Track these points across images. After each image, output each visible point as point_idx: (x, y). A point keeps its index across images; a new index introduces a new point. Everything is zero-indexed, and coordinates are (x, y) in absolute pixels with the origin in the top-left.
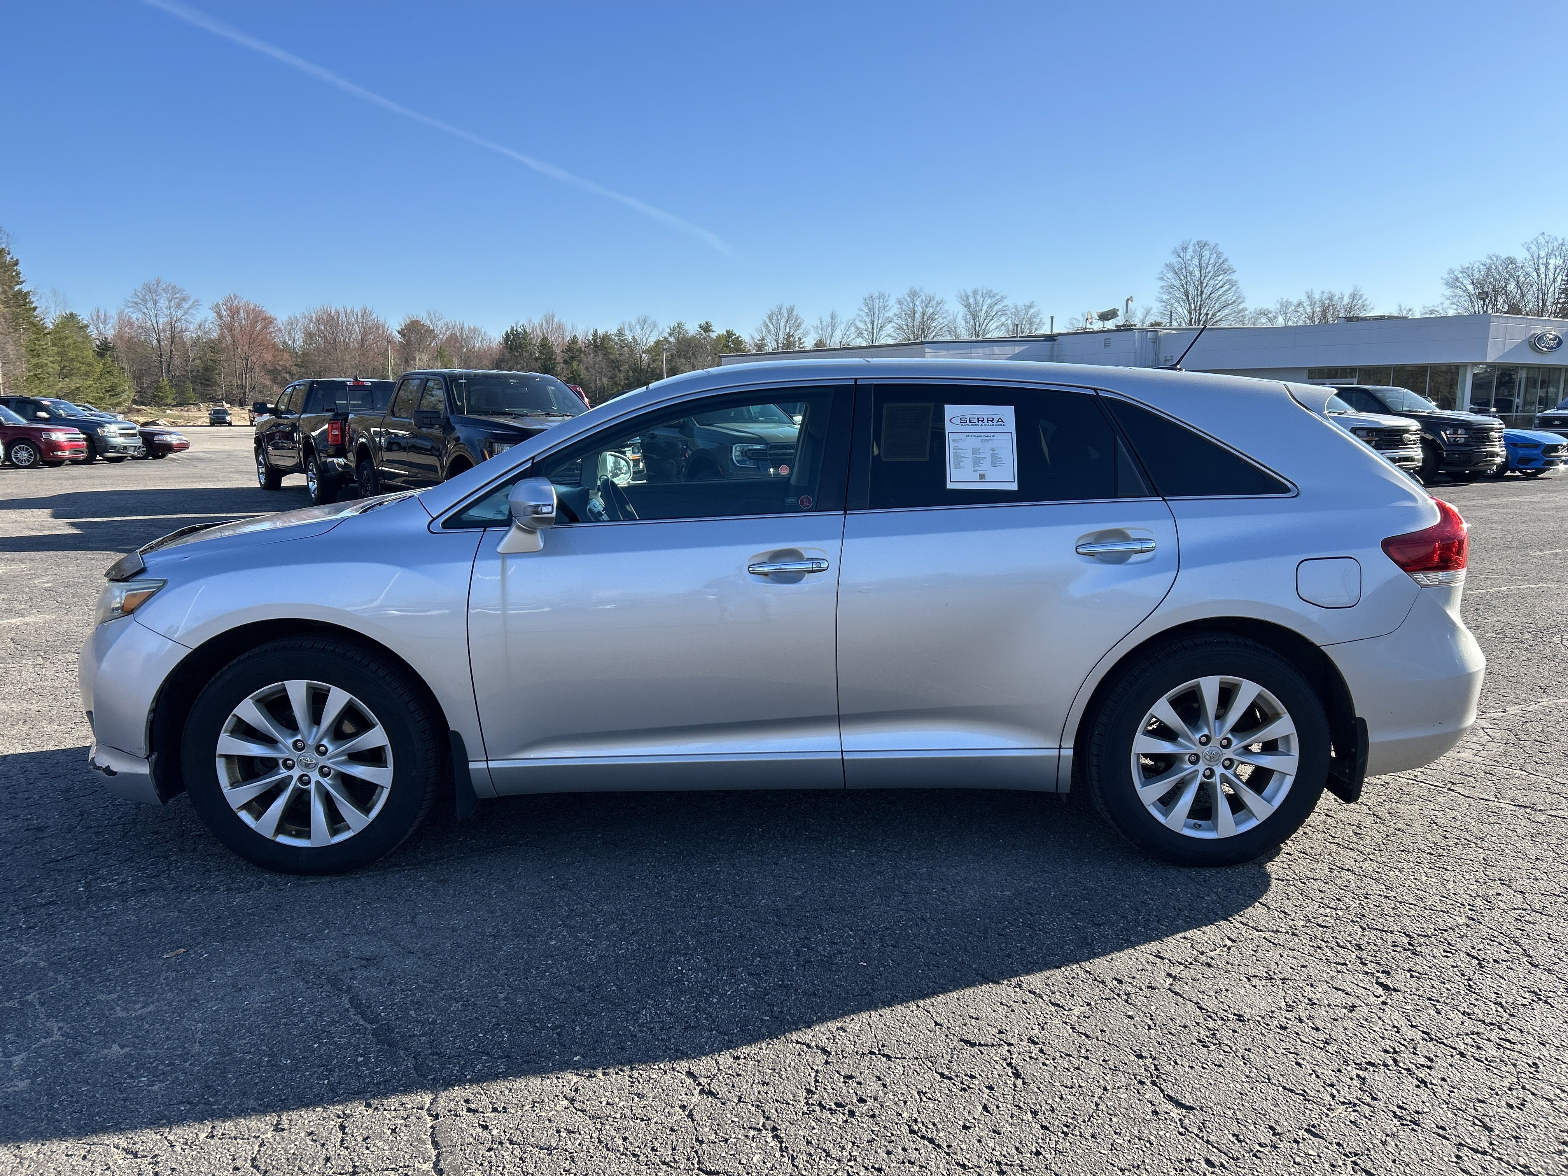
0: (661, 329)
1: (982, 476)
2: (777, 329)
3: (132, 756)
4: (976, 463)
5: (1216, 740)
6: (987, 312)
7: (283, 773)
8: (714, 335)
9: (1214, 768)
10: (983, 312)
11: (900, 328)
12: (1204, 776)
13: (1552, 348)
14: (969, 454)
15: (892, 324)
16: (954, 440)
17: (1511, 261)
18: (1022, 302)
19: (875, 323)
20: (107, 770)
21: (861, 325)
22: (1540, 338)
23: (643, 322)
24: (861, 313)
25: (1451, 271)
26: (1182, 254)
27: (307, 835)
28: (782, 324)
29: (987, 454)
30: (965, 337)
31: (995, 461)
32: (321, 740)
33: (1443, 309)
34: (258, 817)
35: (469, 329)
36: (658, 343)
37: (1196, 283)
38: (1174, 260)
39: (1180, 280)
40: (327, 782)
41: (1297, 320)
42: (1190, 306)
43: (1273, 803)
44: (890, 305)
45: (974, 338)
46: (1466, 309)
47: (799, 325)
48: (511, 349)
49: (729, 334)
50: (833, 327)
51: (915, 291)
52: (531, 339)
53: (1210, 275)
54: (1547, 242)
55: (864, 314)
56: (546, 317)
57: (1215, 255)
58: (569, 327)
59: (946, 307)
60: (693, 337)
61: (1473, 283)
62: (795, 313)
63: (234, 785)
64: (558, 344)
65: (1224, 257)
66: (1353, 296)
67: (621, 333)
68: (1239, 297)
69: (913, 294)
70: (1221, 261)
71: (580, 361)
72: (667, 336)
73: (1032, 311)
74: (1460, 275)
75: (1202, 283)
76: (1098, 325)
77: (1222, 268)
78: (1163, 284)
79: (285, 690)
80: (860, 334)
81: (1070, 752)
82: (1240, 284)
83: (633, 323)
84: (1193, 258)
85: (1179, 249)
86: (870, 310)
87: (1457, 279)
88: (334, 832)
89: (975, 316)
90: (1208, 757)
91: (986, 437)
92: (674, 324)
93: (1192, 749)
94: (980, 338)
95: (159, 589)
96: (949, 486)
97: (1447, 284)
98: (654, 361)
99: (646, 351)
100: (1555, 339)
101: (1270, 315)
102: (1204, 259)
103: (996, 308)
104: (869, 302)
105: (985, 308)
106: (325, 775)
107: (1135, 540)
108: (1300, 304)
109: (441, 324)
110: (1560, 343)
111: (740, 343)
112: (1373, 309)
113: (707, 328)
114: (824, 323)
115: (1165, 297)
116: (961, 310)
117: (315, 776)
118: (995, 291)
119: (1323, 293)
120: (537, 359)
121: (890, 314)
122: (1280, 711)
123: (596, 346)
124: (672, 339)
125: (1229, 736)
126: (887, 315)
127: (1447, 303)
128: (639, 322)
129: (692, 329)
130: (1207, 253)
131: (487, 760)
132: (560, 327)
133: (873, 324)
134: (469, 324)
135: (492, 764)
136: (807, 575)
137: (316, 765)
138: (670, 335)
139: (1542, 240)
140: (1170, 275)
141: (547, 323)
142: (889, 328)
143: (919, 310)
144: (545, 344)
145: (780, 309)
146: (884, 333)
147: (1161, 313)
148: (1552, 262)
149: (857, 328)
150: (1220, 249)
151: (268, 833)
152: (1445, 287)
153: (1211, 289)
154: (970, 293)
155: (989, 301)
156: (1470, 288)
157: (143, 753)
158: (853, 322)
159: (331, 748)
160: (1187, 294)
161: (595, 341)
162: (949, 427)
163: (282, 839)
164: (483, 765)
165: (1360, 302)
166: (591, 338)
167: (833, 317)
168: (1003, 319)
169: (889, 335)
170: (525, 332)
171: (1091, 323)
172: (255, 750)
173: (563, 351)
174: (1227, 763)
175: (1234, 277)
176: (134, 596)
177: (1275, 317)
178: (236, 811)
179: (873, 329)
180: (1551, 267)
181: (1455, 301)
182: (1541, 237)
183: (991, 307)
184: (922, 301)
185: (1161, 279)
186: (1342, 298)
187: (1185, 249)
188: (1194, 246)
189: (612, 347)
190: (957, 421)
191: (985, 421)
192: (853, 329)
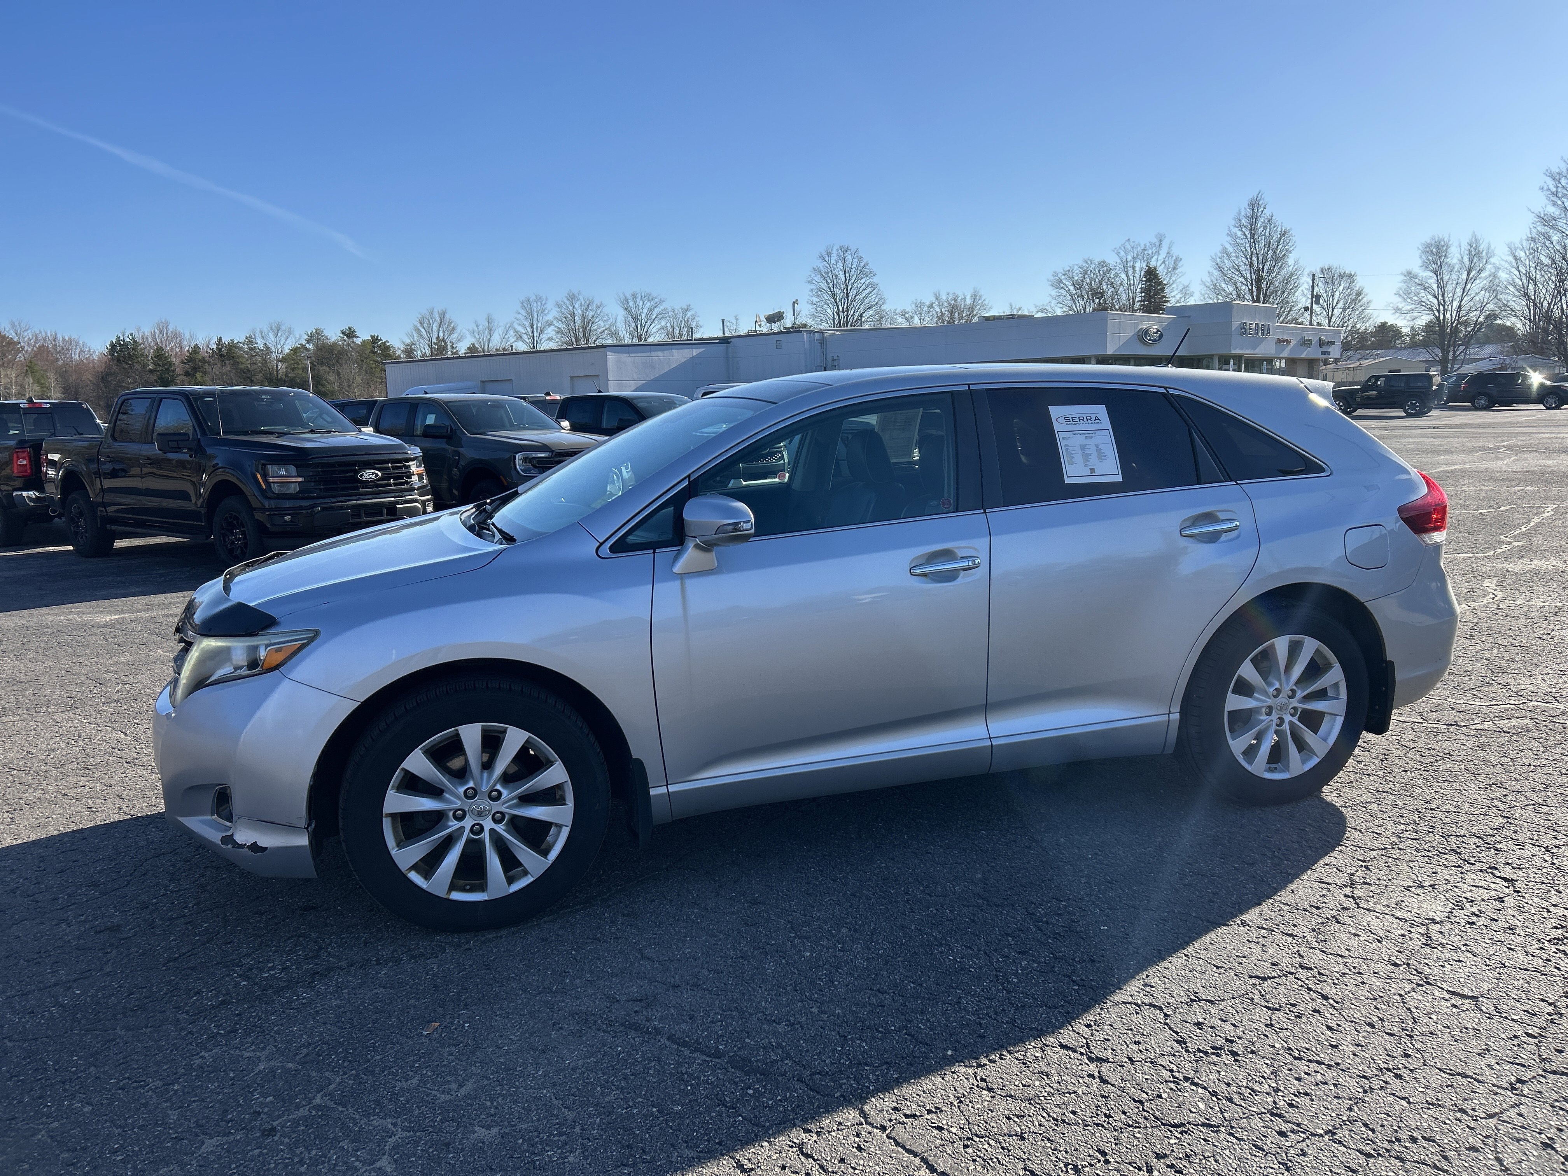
0: (298, 336)
1: (1092, 470)
2: (430, 334)
3: (290, 828)
4: (1086, 458)
5: (1286, 691)
6: (647, 315)
7: (454, 825)
8: (358, 341)
9: (1284, 717)
10: (644, 315)
11: (559, 331)
12: (1277, 725)
13: (1155, 340)
14: (1078, 450)
15: (552, 327)
16: (1064, 439)
17: (1103, 264)
18: (679, 305)
19: (535, 327)
20: (255, 847)
21: (521, 329)
22: (1146, 332)
23: (277, 330)
24: (519, 317)
25: (1055, 274)
26: (827, 259)
27: (482, 888)
28: (435, 328)
29: (1092, 449)
30: (628, 340)
31: (1101, 456)
32: (495, 785)
33: (1051, 307)
34: (427, 876)
35: (64, 340)
36: (295, 350)
37: (842, 286)
38: (821, 265)
39: (828, 283)
40: (500, 828)
41: (930, 321)
42: (838, 308)
43: (1328, 741)
44: (549, 308)
45: (636, 341)
46: (1071, 309)
47: (453, 329)
48: (118, 361)
49: (375, 339)
50: (491, 330)
51: (574, 295)
52: (141, 350)
53: (854, 278)
54: (1132, 248)
55: (522, 318)
56: (158, 325)
57: (856, 260)
58: (187, 335)
59: (606, 310)
60: (334, 343)
61: (1074, 285)
62: (447, 316)
63: (400, 845)
64: (176, 352)
65: (864, 261)
66: (974, 297)
67: (249, 341)
68: (880, 299)
69: (572, 298)
70: (862, 265)
71: (205, 373)
72: (304, 342)
73: (689, 314)
74: (1063, 277)
75: (847, 286)
76: (765, 328)
77: (863, 272)
78: (813, 287)
79: (458, 735)
80: (520, 337)
81: (1177, 716)
82: (881, 286)
83: (265, 330)
84: (837, 262)
85: (824, 254)
86: (528, 313)
87: (1061, 281)
88: (510, 881)
89: (636, 319)
90: (1279, 708)
91: (1089, 434)
92: (311, 330)
93: (1267, 702)
94: (642, 342)
95: (311, 640)
96: (1067, 481)
97: (1053, 285)
98: (293, 369)
99: (283, 360)
100: (1156, 333)
101: (907, 316)
102: (847, 263)
103: (657, 310)
104: (527, 305)
105: (645, 311)
106: (497, 822)
107: (1223, 520)
108: (931, 306)
109: (29, 334)
110: (1161, 336)
111: (388, 348)
112: (991, 308)
113: (350, 334)
114: (481, 327)
115: (815, 300)
116: (621, 314)
117: (488, 824)
118: (654, 294)
119: (948, 294)
120: (151, 371)
121: (550, 317)
122: (1332, 662)
123: (222, 356)
124: (310, 346)
125: (1294, 687)
126: (547, 318)
127: (1054, 302)
128: (271, 328)
129: (333, 335)
130: (849, 258)
131: (667, 785)
132: (176, 336)
133: (532, 328)
134: (63, 334)
135: (672, 788)
136: (962, 573)
137: (489, 811)
138: (308, 341)
139: (1128, 247)
140: (818, 278)
141: (161, 332)
142: (550, 332)
143: (579, 312)
144: (160, 354)
145: (432, 313)
146: (544, 336)
147: (813, 315)
148: (1138, 265)
149: (516, 332)
150: (861, 254)
151: (441, 892)
152: (1051, 288)
153: (855, 292)
154: (629, 296)
155: (649, 304)
156: (1072, 288)
157: (303, 823)
158: (511, 326)
159: (505, 792)
160: (834, 295)
161: (220, 350)
162: (1057, 427)
163: (456, 896)
164: (663, 790)
165: (980, 302)
166: (215, 347)
167: (489, 320)
168: (663, 323)
169: (551, 339)
170: (135, 342)
171: (760, 326)
172: (426, 804)
173: (182, 362)
174: (1292, 711)
175: (875, 280)
176: (278, 650)
177: (912, 317)
178: (405, 873)
179: (533, 332)
180: (1137, 269)
181: (1060, 300)
182: (1127, 243)
183: (651, 310)
184: (581, 305)
185: (811, 282)
186: (965, 299)
187: (829, 254)
188: (837, 250)
189: (241, 356)
190: (1062, 420)
191: (1085, 420)
192: (511, 332)
